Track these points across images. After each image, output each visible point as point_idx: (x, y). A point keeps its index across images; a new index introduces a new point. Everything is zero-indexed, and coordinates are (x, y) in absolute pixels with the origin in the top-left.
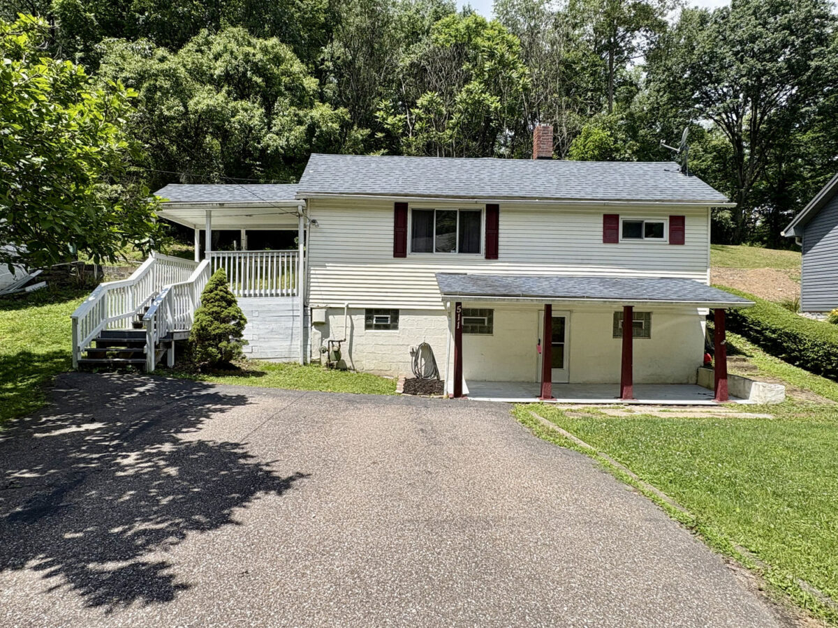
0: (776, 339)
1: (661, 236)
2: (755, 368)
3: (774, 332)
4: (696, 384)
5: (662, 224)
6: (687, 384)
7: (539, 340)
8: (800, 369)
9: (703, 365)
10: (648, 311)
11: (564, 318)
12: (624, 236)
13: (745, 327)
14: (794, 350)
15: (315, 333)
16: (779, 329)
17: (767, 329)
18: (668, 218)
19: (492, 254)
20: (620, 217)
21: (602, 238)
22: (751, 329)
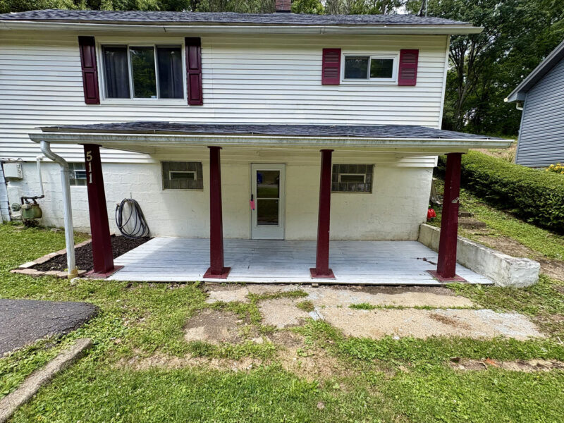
0: (507, 193)
1: (390, 76)
2: (483, 225)
3: (505, 185)
4: (417, 240)
5: (391, 61)
6: (408, 240)
7: (252, 196)
8: (534, 227)
9: (426, 220)
10: (370, 163)
11: (279, 171)
12: (347, 76)
13: (471, 181)
14: (530, 206)
15: (11, 190)
16: (512, 183)
17: (496, 183)
18: (399, 53)
19: (196, 99)
20: (342, 52)
21: (320, 78)
22: (477, 183)
